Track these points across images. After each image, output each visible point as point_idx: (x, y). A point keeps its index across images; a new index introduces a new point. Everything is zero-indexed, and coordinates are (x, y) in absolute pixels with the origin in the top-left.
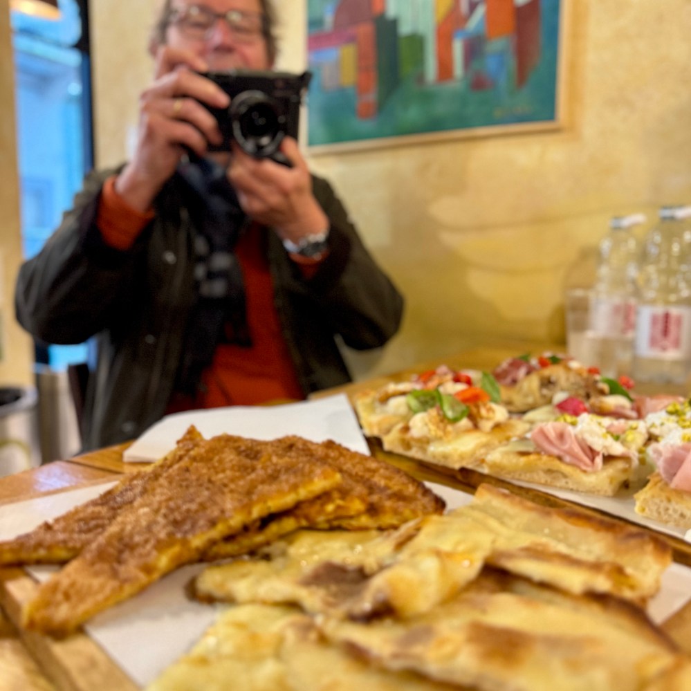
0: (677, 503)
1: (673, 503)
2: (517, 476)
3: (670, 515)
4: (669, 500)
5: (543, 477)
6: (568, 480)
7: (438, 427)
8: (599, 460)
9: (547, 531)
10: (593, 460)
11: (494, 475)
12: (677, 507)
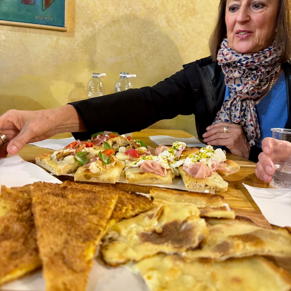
0: (199, 183)
1: (198, 183)
2: (139, 182)
3: (197, 187)
4: (196, 182)
5: (149, 181)
6: (158, 180)
7: (103, 167)
8: (165, 171)
9: (183, 200)
10: (163, 172)
11: (131, 183)
12: (199, 184)
